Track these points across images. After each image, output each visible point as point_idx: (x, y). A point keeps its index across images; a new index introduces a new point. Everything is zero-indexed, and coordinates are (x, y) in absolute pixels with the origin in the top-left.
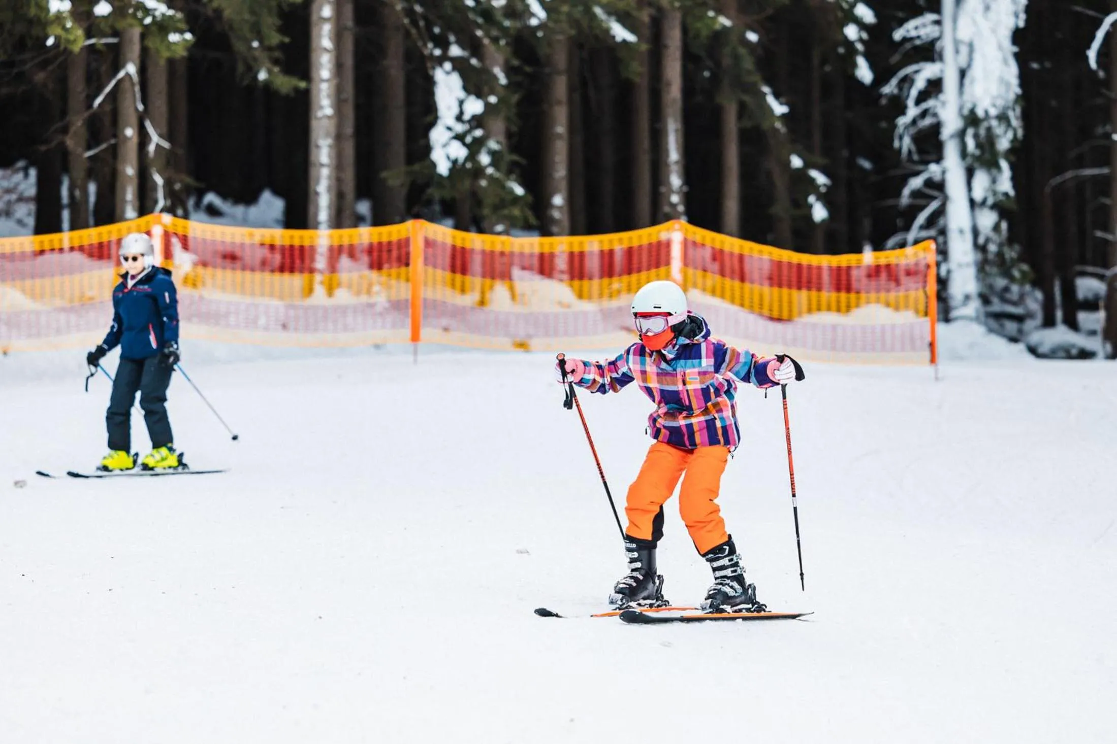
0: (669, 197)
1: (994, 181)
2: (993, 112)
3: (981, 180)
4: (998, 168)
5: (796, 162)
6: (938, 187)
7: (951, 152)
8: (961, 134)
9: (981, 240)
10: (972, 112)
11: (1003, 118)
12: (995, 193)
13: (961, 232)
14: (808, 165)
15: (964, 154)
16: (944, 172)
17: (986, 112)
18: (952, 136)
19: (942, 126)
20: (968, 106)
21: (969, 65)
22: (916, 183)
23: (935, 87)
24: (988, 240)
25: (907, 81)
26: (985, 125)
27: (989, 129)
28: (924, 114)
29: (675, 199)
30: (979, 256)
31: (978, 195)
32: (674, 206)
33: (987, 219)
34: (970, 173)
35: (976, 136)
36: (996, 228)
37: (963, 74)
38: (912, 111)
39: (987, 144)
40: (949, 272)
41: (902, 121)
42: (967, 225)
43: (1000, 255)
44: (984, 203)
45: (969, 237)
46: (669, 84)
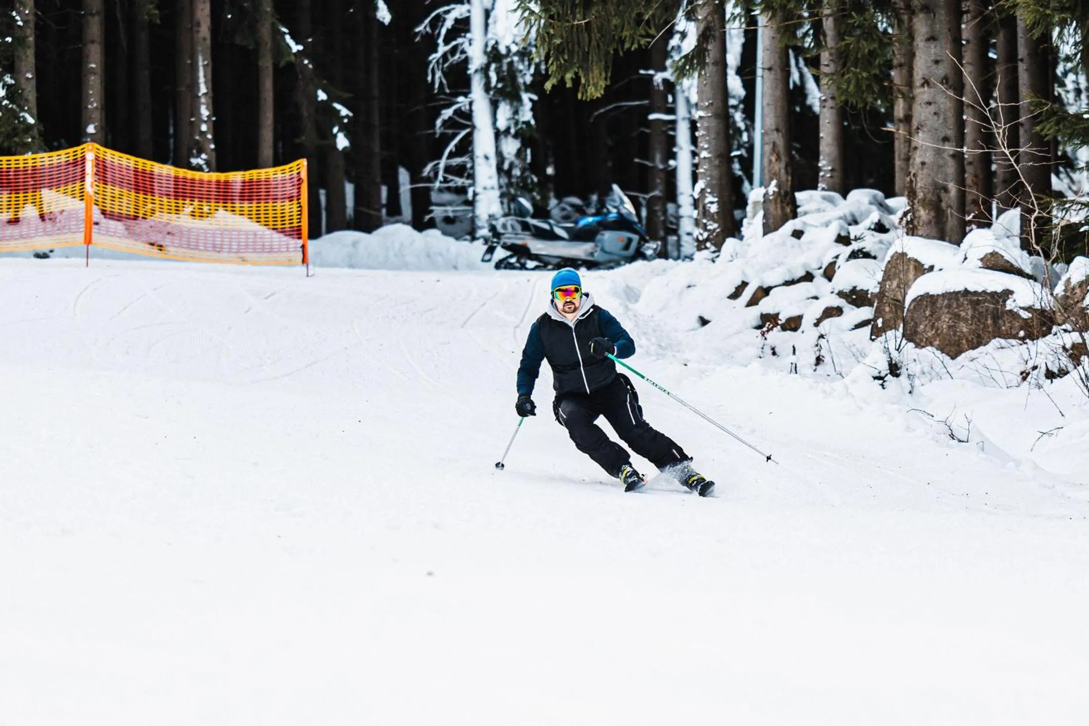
0: (199, 127)
1: (516, 112)
2: (514, 49)
3: (504, 111)
4: (520, 100)
5: (322, 96)
6: (466, 117)
7: (477, 84)
8: (485, 70)
9: (506, 166)
10: (495, 48)
11: (524, 54)
12: (517, 123)
13: (487, 158)
14: (332, 98)
15: (487, 88)
16: (471, 104)
17: (508, 49)
18: (476, 71)
19: (470, 61)
20: (491, 43)
21: (493, 8)
22: (447, 113)
23: (462, 26)
24: (512, 165)
25: (438, 21)
26: (506, 61)
27: (511, 64)
28: (453, 51)
29: (204, 128)
30: (504, 180)
31: (502, 124)
32: (203, 134)
33: (511, 147)
34: (494, 105)
35: (498, 71)
36: (519, 154)
37: (487, 14)
38: (442, 49)
39: (509, 78)
40: (475, 194)
41: (434, 57)
42: (491, 152)
43: (523, 178)
44: (507, 131)
45: (493, 161)
46: (199, 24)
